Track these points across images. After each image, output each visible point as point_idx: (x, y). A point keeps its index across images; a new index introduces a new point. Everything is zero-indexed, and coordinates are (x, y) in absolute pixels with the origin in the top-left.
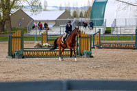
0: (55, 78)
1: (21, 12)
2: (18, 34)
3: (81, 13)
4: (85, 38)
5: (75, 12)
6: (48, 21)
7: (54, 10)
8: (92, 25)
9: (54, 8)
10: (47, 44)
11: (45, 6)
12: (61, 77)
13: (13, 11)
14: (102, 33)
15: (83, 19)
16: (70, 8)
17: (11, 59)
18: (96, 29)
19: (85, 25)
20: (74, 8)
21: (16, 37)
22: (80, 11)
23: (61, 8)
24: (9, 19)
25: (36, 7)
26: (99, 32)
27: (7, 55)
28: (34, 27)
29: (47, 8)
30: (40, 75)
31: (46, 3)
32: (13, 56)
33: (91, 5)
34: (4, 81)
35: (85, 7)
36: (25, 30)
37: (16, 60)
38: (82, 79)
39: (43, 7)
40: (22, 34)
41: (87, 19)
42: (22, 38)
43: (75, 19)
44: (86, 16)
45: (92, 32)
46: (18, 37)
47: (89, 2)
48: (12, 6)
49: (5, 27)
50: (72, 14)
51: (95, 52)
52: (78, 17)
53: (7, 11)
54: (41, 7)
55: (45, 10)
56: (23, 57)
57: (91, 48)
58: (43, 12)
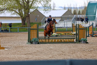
0: (61, 58)
1: (37, 11)
2: (35, 26)
3: (79, 12)
4: (82, 29)
5: (75, 11)
6: (55, 17)
7: (60, 10)
8: (87, 20)
9: (60, 8)
10: (55, 34)
11: (54, 7)
12: (65, 57)
13: (31, 10)
14: (94, 26)
15: (81, 16)
16: (71, 8)
17: (30, 45)
18: (90, 23)
19: (82, 20)
20: (74, 8)
21: (34, 29)
22: (79, 10)
23: (65, 8)
24: (28, 16)
25: (47, 8)
26: (92, 25)
27: (27, 41)
28: (46, 22)
29: (55, 8)
30: (50, 56)
31: (54, 4)
32: (31, 43)
33: (87, 6)
34: (26, 60)
35: (82, 7)
36: (40, 24)
37: (34, 45)
38: (80, 59)
39: (52, 8)
40: (38, 26)
41: (83, 16)
42: (38, 30)
43: (75, 16)
44: (83, 14)
45: (87, 25)
46: (35, 29)
47: (85, 3)
48: (30, 7)
49: (26, 22)
50: (72, 12)
51: (89, 39)
52: (77, 15)
53: (27, 11)
54: (50, 8)
55: (53, 10)
56: (38, 43)
57: (87, 36)
58: (52, 11)
